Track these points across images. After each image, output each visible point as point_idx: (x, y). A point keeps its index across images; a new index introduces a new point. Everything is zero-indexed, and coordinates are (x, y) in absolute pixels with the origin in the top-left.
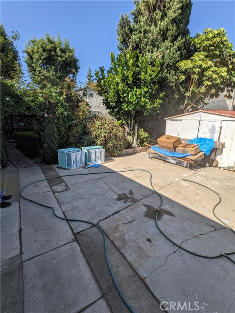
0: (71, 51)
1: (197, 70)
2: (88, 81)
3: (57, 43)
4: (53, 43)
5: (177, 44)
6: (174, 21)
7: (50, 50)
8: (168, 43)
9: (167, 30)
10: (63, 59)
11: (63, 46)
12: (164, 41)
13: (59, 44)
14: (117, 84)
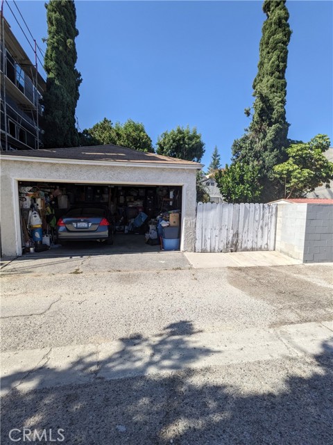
0: (198, 137)
1: (285, 172)
2: (213, 161)
3: (185, 133)
4: (183, 133)
5: (274, 153)
6: (271, 140)
7: (179, 140)
8: (267, 153)
9: (267, 145)
10: (190, 146)
11: (191, 134)
12: (264, 152)
13: (188, 133)
14: (229, 182)
